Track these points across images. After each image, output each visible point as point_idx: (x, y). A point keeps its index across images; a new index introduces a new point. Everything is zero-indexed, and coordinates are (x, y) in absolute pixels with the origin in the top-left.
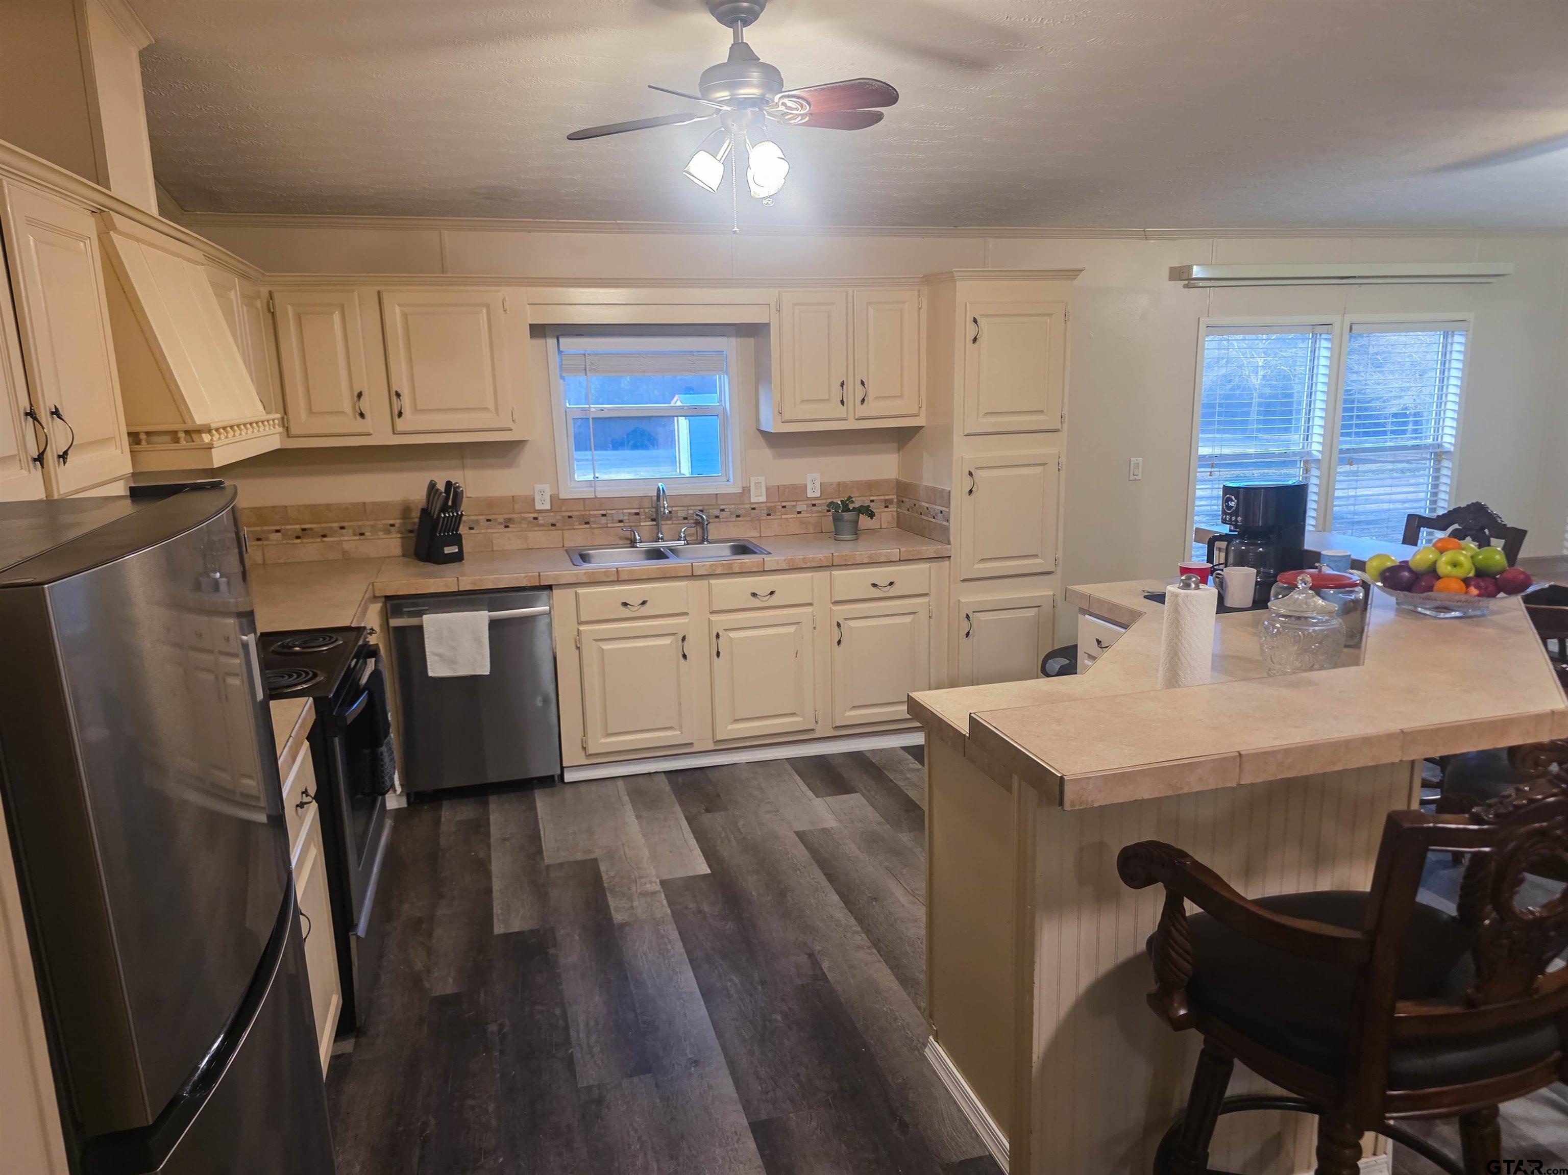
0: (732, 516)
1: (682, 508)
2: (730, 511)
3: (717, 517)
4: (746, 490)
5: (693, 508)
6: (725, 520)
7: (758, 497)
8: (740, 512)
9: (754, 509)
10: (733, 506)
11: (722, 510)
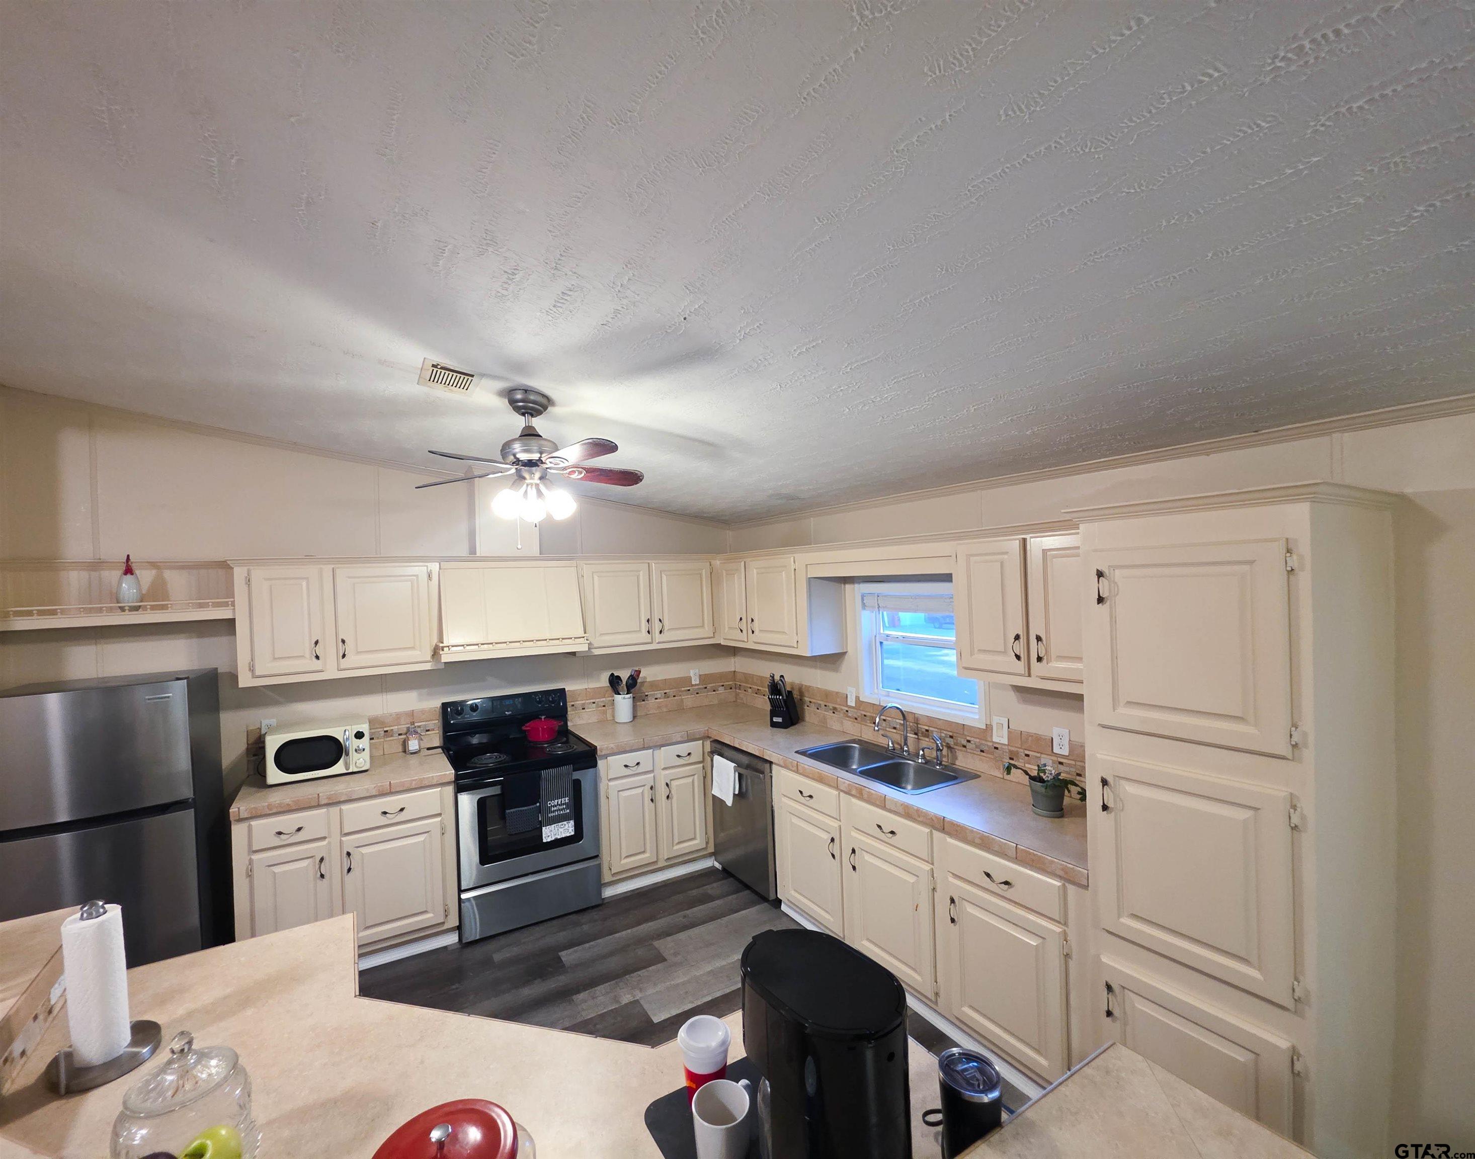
0: (977, 750)
1: (936, 730)
2: (975, 744)
3: (964, 746)
4: (989, 728)
5: (945, 732)
6: (972, 751)
7: (1000, 737)
8: (984, 748)
9: (996, 748)
10: (978, 740)
11: (969, 741)
